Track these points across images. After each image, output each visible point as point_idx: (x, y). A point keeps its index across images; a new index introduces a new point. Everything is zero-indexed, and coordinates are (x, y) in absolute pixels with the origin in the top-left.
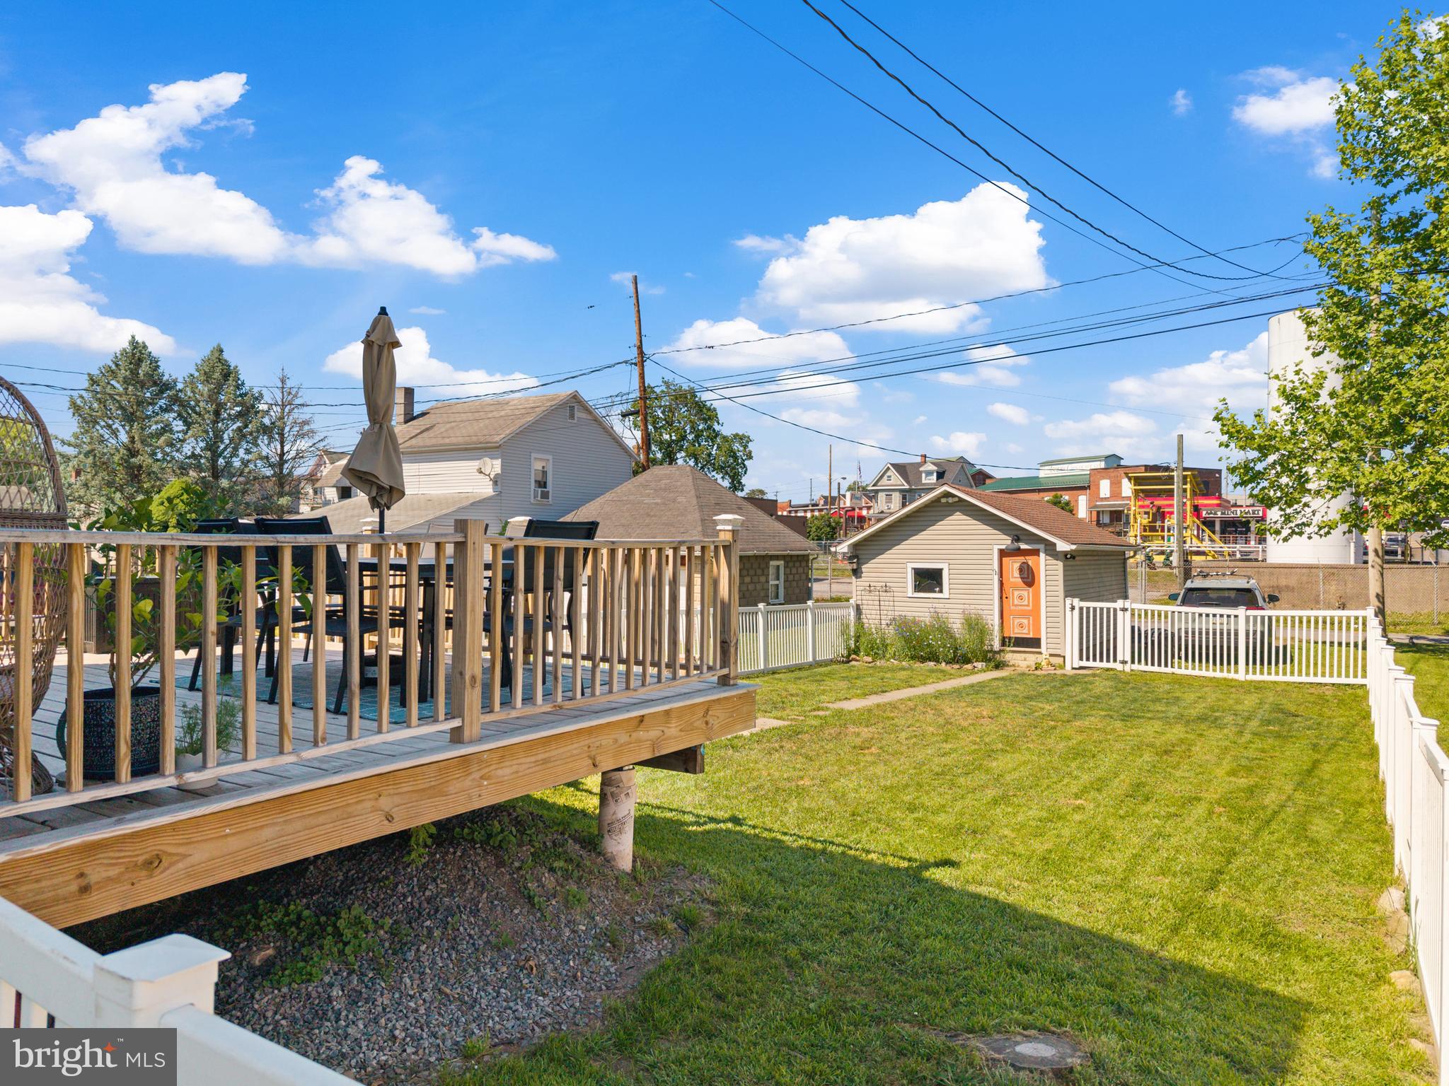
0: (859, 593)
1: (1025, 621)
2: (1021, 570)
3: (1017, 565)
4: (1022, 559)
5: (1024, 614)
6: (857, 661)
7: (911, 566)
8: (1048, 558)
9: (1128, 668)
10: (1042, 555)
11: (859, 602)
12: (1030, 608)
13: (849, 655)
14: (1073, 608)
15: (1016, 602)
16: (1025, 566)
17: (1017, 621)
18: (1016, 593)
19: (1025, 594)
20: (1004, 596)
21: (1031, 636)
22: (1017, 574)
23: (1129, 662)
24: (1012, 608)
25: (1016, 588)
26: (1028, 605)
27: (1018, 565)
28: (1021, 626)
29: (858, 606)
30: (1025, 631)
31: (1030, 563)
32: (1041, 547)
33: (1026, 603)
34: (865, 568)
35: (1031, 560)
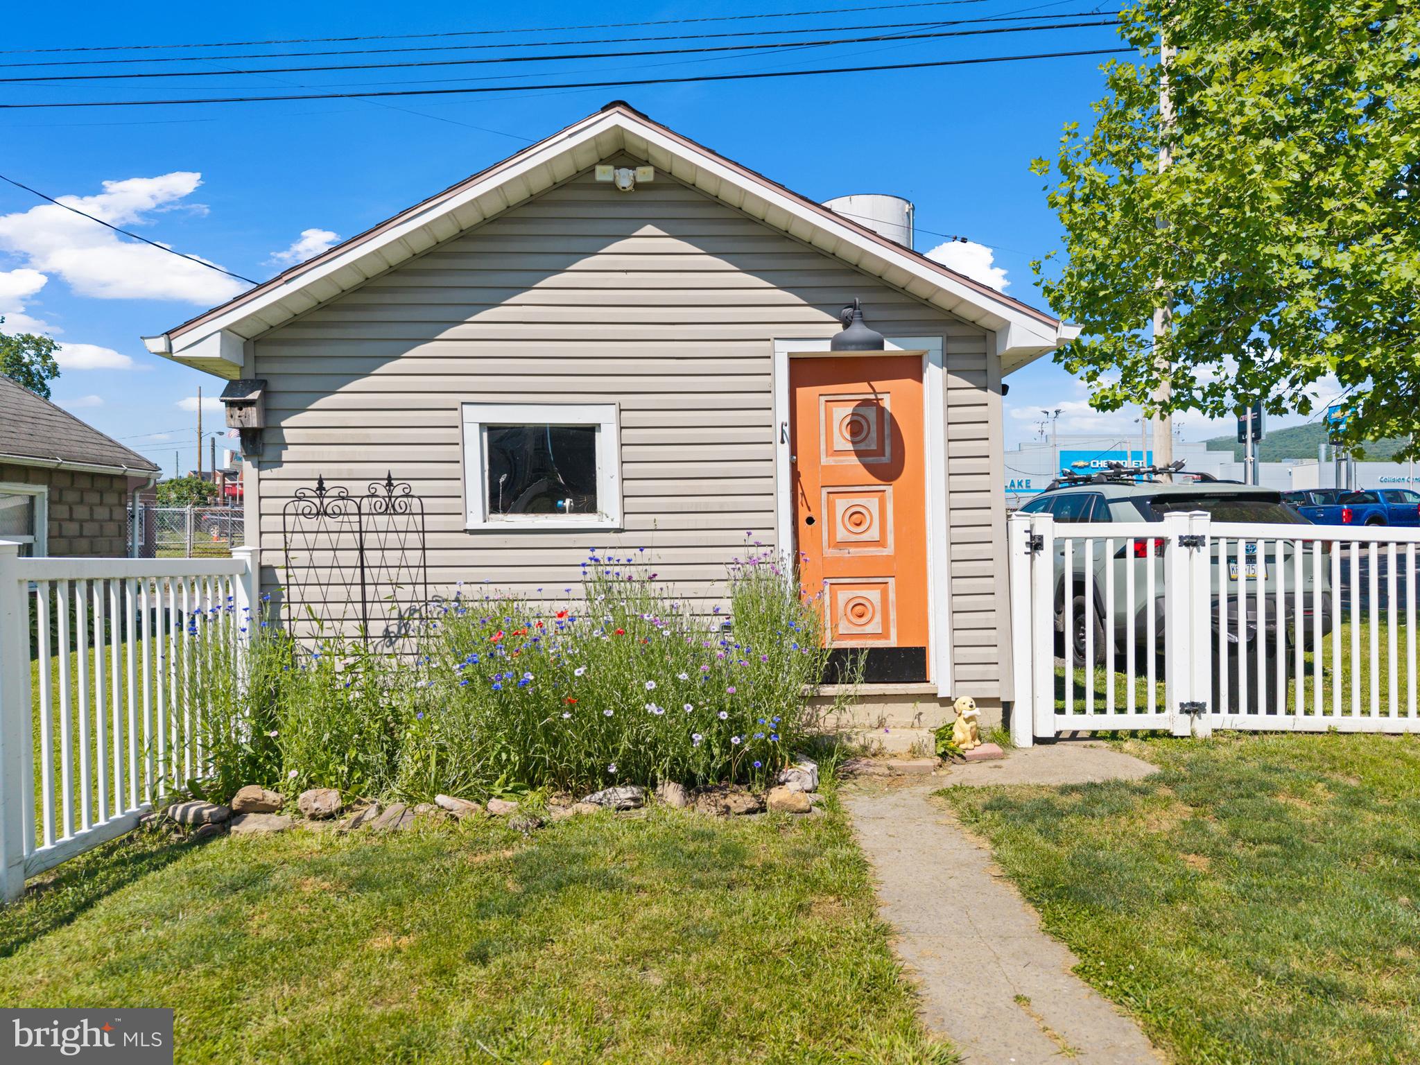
0: (274, 523)
1: (874, 595)
2: (856, 427)
3: (843, 412)
4: (861, 389)
5: (871, 575)
6: (268, 809)
7: (476, 416)
8: (957, 381)
9: (1206, 724)
10: (934, 374)
11: (274, 558)
12: (889, 550)
13: (231, 788)
14: (1036, 545)
15: (841, 534)
16: (871, 414)
17: (843, 596)
18: (841, 504)
19: (872, 503)
20: (803, 514)
21: (893, 642)
22: (842, 441)
23: (1209, 707)
24: (830, 553)
25: (840, 489)
26: (880, 543)
27: (848, 409)
28: (859, 610)
29: (266, 572)
30: (875, 627)
31: (887, 403)
32: (931, 345)
33: (874, 534)
34: (294, 427)
35: (891, 393)
